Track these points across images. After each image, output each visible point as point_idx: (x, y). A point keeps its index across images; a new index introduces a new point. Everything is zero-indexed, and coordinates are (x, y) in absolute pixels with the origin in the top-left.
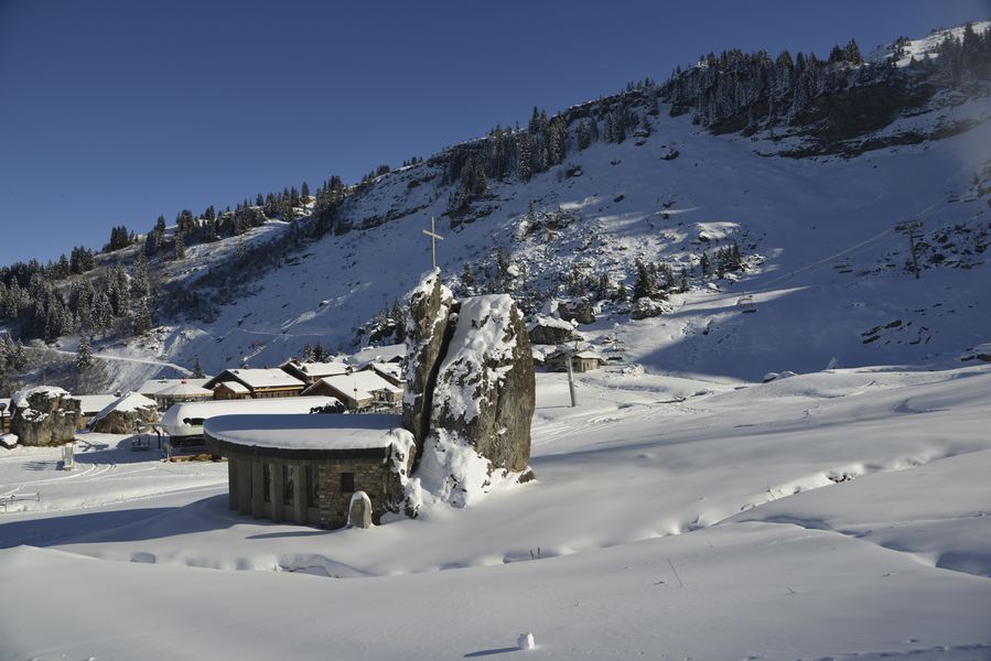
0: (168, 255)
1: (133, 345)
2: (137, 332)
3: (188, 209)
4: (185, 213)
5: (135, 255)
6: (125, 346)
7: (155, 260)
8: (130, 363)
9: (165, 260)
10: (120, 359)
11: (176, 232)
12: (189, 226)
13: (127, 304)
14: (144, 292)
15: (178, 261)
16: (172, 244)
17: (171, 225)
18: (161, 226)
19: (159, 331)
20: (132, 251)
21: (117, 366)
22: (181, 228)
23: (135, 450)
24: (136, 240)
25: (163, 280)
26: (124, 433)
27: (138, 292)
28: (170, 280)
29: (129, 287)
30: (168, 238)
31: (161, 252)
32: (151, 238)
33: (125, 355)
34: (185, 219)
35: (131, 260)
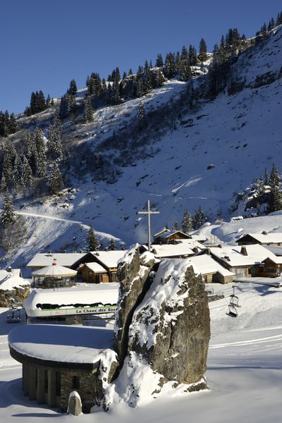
0: (78, 118)
1: (48, 204)
2: (51, 192)
3: (96, 72)
4: (94, 76)
5: (51, 119)
6: (42, 204)
7: (68, 123)
8: (45, 220)
9: (76, 123)
10: (37, 216)
11: (86, 94)
12: (97, 89)
13: (43, 165)
14: (59, 155)
15: (88, 124)
16: (83, 106)
17: (82, 88)
18: (73, 90)
19: (69, 191)
20: (48, 114)
21: (35, 222)
22: (90, 91)
23: (10, 322)
24: (52, 103)
25: (74, 143)
26: (5, 306)
27: (52, 154)
28: (80, 142)
29: (46, 149)
30: (79, 101)
31: (73, 115)
32: (64, 102)
33: (41, 213)
34: (94, 81)
35: (47, 122)
